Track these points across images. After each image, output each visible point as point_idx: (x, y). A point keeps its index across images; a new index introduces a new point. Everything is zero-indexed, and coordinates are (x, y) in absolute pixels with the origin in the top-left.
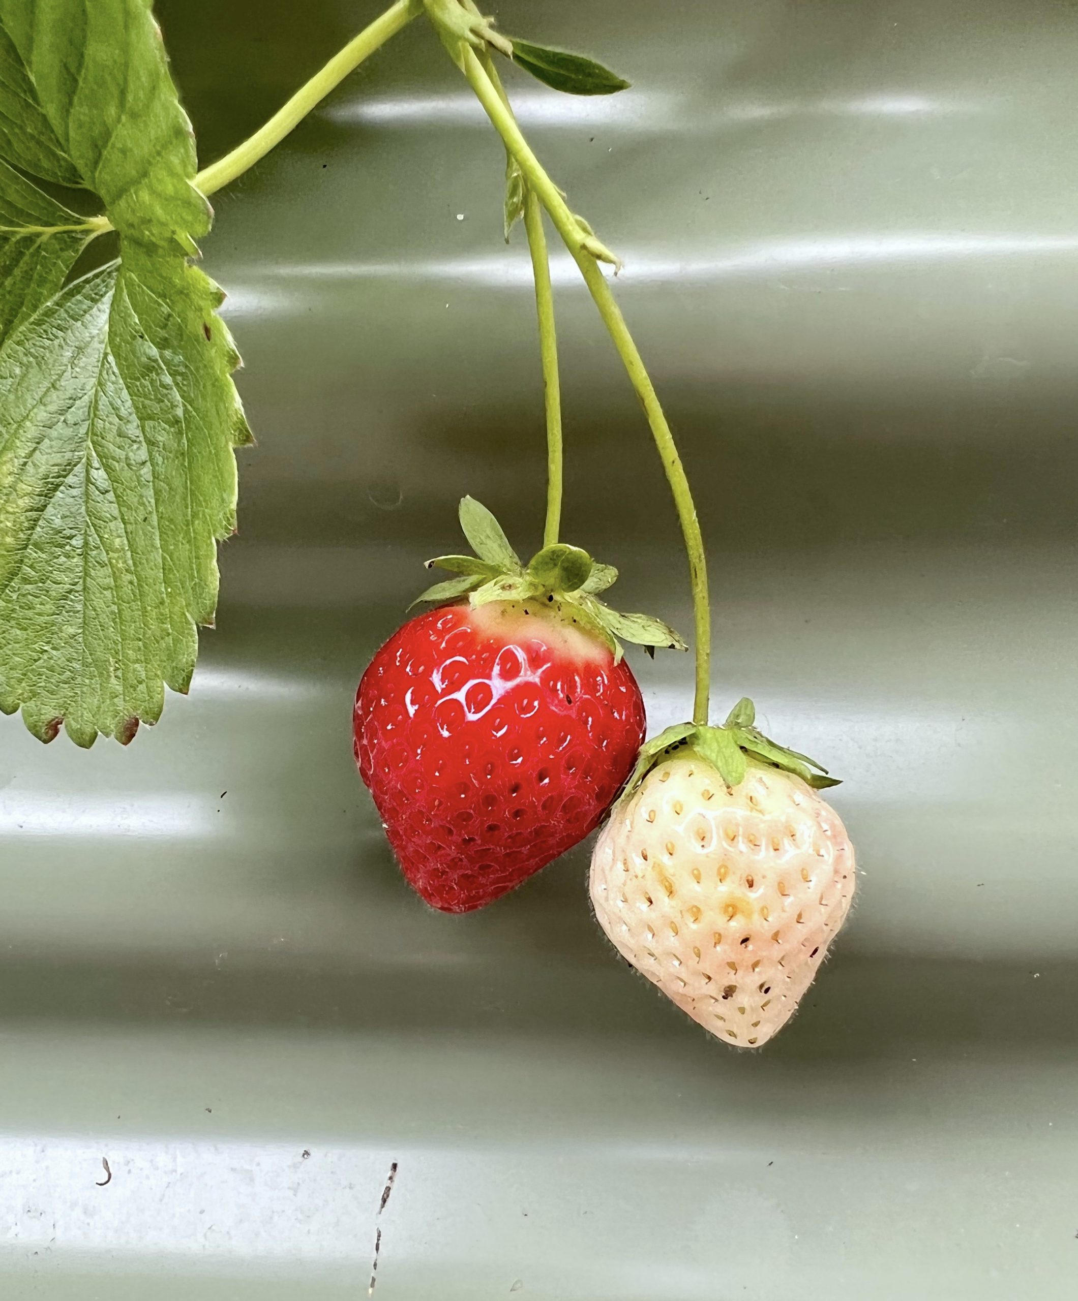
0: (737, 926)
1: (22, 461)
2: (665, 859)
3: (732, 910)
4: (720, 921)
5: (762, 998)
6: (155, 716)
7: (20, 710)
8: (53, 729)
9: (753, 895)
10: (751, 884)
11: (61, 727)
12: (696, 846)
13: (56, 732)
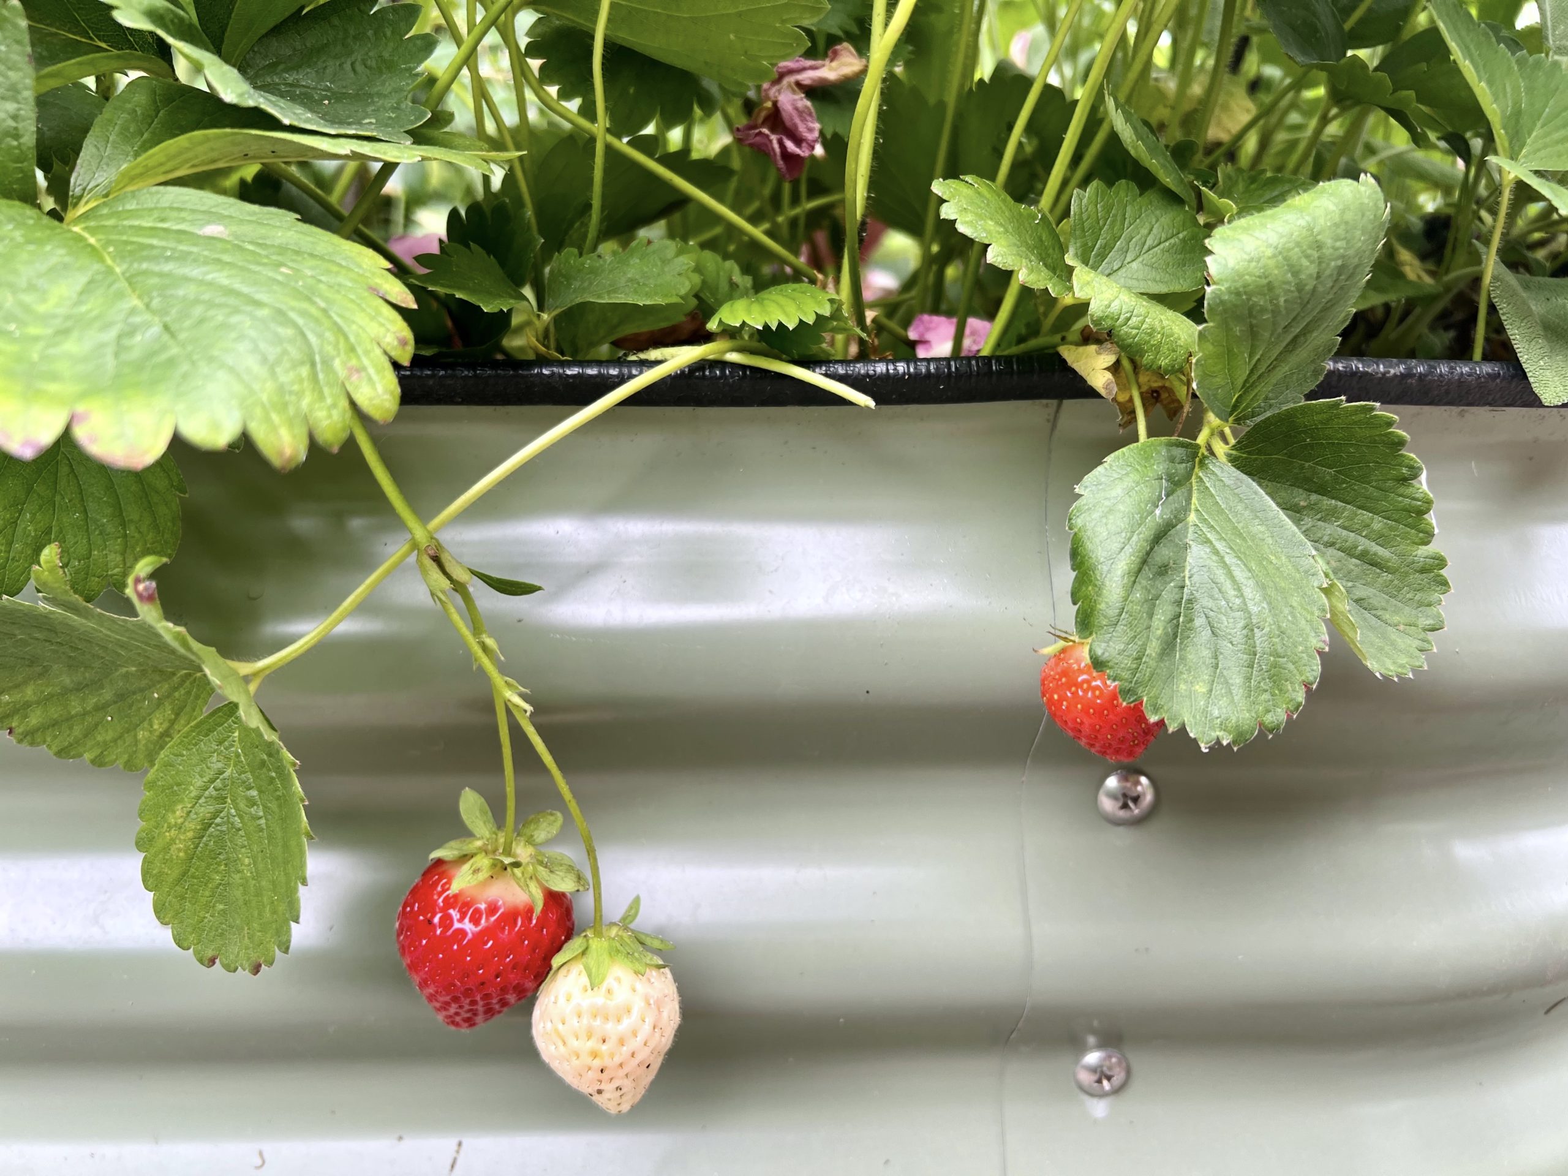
0: (597, 1063)
1: (189, 809)
2: (560, 1026)
3: (595, 1055)
4: (588, 1061)
5: (619, 1093)
6: (270, 963)
7: (192, 949)
8: (212, 962)
9: (604, 1047)
10: (604, 1041)
11: (217, 961)
12: (575, 1020)
13: (214, 963)
